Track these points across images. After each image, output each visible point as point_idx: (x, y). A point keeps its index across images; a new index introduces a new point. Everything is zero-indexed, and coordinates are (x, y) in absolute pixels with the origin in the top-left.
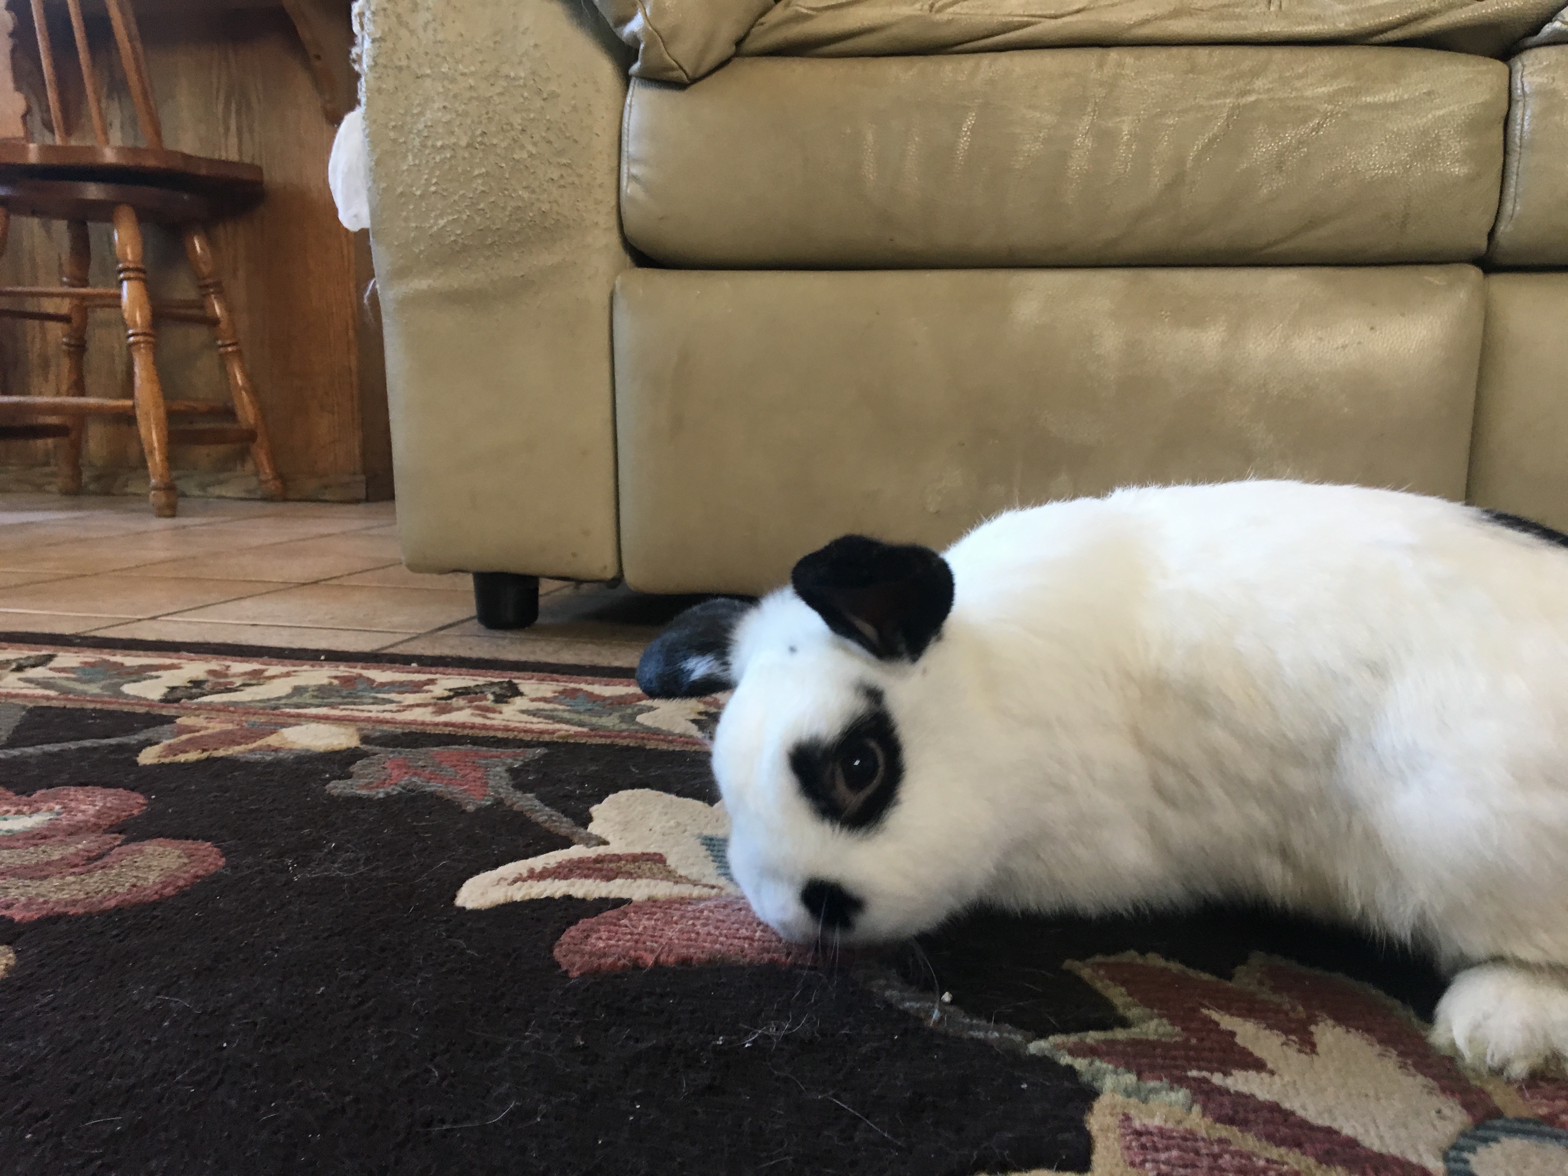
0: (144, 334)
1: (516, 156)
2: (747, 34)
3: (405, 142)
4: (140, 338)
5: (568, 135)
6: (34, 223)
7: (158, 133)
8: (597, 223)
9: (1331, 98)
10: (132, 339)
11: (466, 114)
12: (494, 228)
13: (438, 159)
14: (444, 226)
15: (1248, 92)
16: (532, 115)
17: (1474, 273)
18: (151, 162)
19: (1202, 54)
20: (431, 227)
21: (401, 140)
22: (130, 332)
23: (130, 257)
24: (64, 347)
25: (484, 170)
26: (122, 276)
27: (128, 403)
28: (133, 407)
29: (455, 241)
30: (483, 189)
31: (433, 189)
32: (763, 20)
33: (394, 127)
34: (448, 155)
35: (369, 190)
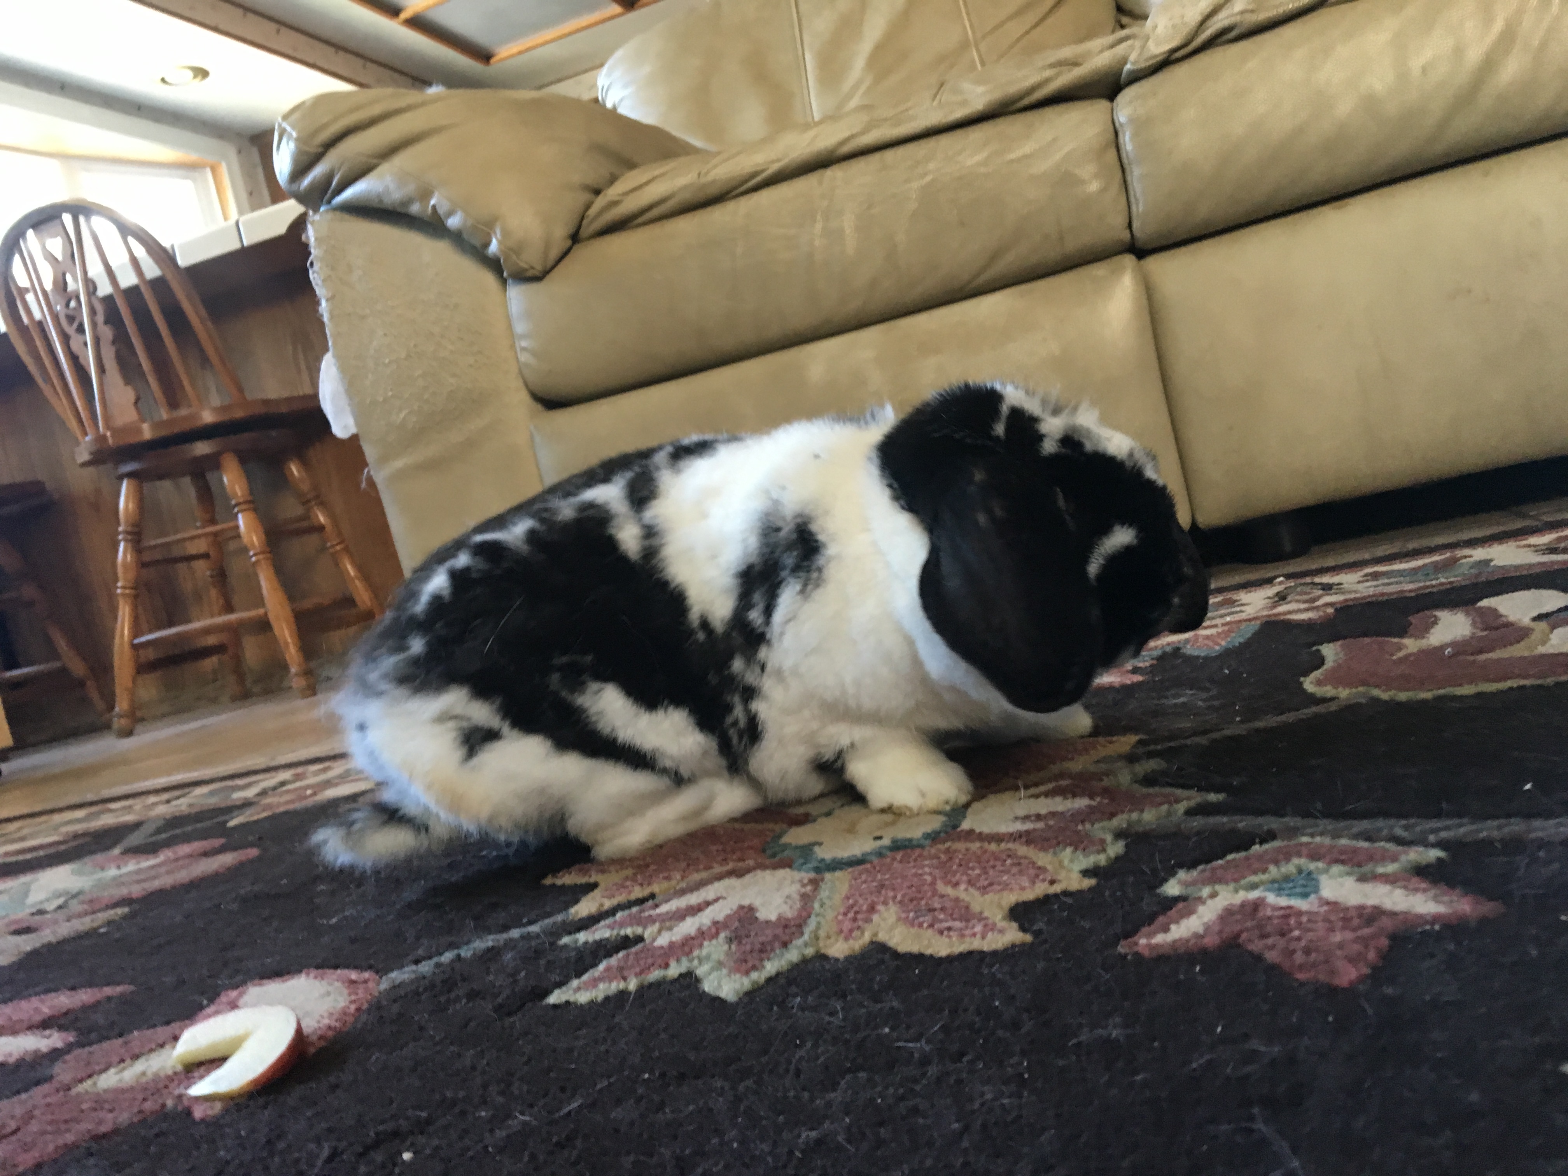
0: (262, 553)
1: (441, 356)
2: (579, 227)
3: (363, 366)
4: (261, 557)
5: (473, 330)
6: (167, 485)
7: (241, 390)
9: (985, 163)
10: (254, 559)
11: (400, 335)
12: (438, 410)
13: (388, 372)
14: (404, 418)
15: (926, 174)
16: (446, 324)
17: (1129, 260)
18: (239, 414)
19: (889, 155)
20: (395, 421)
22: (251, 553)
23: (239, 494)
24: (210, 579)
25: (420, 372)
26: (236, 510)
28: (266, 613)
29: (414, 427)
30: (424, 385)
31: (390, 394)
32: (587, 214)
33: (355, 357)
34: (395, 367)
35: (349, 405)
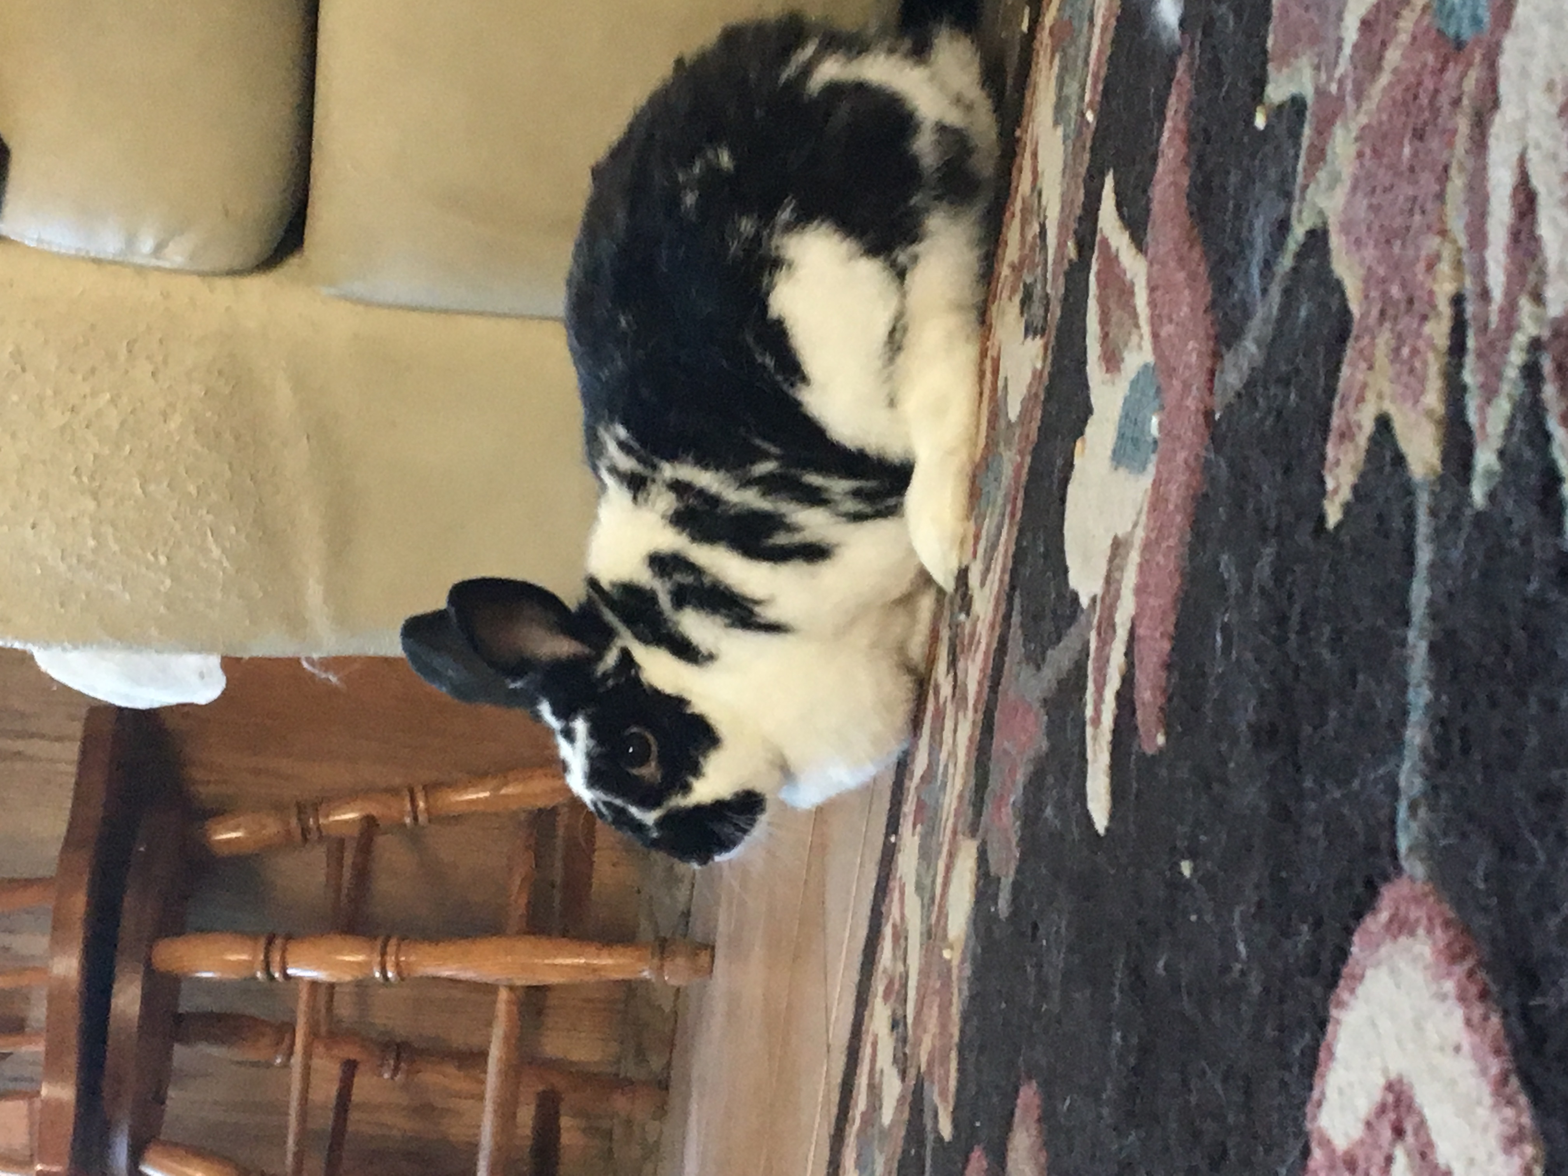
0: (383, 954)
1: (115, 426)
3: (88, 595)
4: (390, 960)
5: (81, 340)
6: (177, 1096)
8: (228, 309)
10: (391, 973)
11: (44, 496)
12: (228, 474)
13: (116, 548)
14: (224, 551)
16: (49, 392)
20: (224, 570)
21: (84, 597)
22: (377, 975)
23: (245, 957)
24: (401, 1076)
25: (136, 482)
26: (277, 975)
27: (503, 995)
28: (511, 988)
29: (248, 537)
30: (165, 484)
31: (163, 560)
33: (62, 605)
34: (110, 530)
35: (160, 652)
